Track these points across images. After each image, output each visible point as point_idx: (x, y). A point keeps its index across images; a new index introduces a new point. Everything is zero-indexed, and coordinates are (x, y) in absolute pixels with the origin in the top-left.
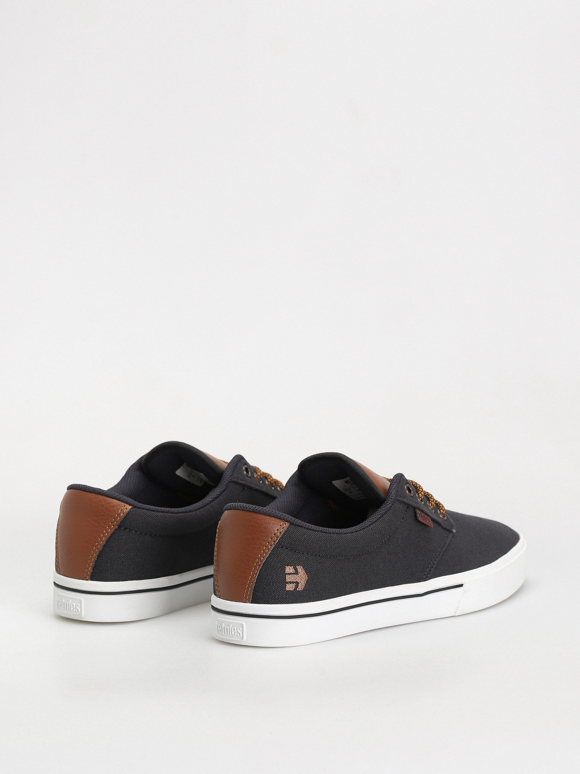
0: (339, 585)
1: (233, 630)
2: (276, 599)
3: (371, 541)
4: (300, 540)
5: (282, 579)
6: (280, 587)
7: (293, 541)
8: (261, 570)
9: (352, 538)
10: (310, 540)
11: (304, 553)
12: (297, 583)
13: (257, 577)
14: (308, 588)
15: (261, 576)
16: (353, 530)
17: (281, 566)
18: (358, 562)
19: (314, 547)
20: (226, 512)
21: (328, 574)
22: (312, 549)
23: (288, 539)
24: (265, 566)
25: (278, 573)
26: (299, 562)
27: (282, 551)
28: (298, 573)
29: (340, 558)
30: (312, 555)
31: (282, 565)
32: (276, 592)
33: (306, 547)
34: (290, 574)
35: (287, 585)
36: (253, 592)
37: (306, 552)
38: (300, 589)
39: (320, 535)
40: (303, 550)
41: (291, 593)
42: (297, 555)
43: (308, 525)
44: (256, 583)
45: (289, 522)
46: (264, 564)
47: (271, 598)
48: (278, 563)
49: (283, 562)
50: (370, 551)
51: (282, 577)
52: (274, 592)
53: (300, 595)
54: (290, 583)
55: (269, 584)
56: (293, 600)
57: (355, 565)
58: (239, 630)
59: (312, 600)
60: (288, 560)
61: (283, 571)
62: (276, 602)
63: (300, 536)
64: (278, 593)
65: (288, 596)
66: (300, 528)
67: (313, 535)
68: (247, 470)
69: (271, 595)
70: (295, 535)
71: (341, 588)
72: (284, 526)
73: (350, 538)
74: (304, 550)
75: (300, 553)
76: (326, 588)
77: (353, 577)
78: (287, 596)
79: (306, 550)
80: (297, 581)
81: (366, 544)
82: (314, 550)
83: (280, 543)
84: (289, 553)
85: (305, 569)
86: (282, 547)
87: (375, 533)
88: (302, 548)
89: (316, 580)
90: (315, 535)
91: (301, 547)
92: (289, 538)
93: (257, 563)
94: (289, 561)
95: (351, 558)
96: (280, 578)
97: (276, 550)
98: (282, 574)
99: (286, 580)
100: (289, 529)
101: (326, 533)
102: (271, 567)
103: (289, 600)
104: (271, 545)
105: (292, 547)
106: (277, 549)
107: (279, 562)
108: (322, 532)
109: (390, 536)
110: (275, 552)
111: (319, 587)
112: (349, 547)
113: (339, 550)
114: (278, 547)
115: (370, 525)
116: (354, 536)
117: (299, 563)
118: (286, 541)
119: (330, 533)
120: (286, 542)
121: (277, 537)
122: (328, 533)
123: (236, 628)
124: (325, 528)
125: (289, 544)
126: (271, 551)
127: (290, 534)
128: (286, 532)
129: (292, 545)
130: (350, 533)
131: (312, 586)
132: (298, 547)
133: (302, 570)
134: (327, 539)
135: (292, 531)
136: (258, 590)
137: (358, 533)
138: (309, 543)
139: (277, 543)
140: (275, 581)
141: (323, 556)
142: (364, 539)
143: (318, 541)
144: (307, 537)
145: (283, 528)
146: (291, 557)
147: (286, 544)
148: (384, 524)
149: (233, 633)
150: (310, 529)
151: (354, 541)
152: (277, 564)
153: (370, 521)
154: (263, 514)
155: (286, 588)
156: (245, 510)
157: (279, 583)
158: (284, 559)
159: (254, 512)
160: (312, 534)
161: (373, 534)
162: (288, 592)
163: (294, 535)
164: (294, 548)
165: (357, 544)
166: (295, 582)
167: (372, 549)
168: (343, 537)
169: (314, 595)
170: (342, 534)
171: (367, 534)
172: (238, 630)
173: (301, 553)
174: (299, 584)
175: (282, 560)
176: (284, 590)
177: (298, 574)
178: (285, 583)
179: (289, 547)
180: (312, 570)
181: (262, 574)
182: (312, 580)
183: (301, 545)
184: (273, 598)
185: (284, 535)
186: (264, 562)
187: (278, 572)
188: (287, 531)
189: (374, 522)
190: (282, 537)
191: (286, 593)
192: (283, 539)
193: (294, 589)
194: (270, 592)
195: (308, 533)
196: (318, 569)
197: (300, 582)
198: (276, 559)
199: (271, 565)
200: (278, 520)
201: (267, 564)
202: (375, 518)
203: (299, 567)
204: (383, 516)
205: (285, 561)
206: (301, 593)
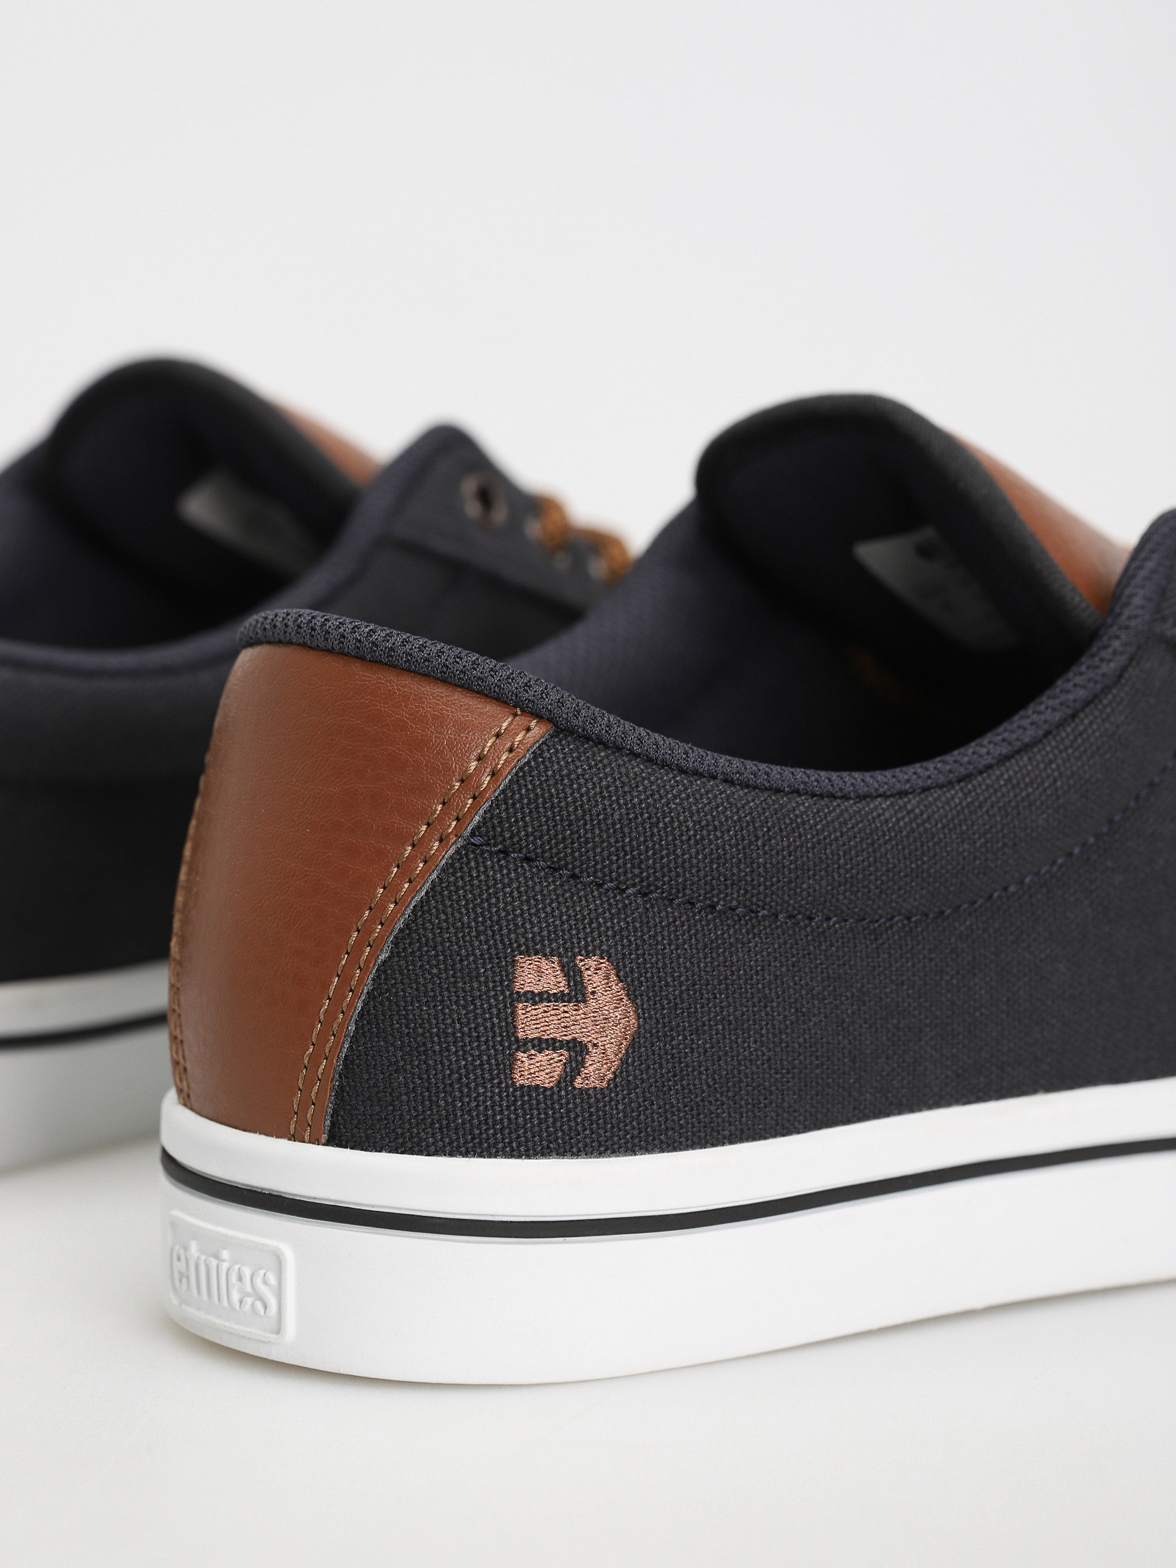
0: (817, 1067)
1: (234, 1278)
2: (456, 1128)
3: (1005, 845)
4: (605, 819)
5: (496, 1021)
6: (482, 1065)
7: (562, 820)
8: (385, 972)
9: (898, 820)
10: (658, 822)
11: (624, 891)
12: (577, 1050)
13: (360, 1005)
14: (635, 1077)
15: (381, 1003)
16: (908, 781)
17: (493, 951)
18: (930, 951)
19: (680, 860)
20: (246, 657)
21: (754, 1006)
22: (670, 871)
23: (537, 808)
24: (404, 949)
25: (472, 988)
26: (596, 934)
27: (501, 871)
28: (584, 995)
29: (829, 928)
30: (671, 901)
31: (500, 946)
32: (461, 1092)
33: (633, 858)
34: (541, 1001)
35: (520, 1055)
36: (341, 1087)
37: (634, 885)
38: (594, 1082)
39: (715, 797)
40: (619, 876)
41: (538, 1103)
42: (586, 896)
43: (656, 744)
44: (355, 1039)
45: (550, 720)
46: (403, 938)
47: (433, 1123)
48: (477, 937)
49: (505, 931)
50: (1000, 897)
51: (495, 1011)
52: (449, 1089)
53: (591, 1115)
54: (541, 1044)
55: (424, 1044)
56: (552, 1138)
57: (913, 966)
58: (265, 1283)
59: (662, 1142)
60: (531, 923)
61: (502, 982)
62: (459, 1147)
63: (603, 798)
64: (469, 1096)
65: (525, 1114)
66: (607, 756)
67: (675, 797)
68: (485, 497)
69: (430, 1109)
70: (579, 789)
71: (828, 1086)
72: (519, 738)
73: (887, 821)
74: (626, 872)
75: (600, 886)
76: (741, 1081)
77: (899, 1029)
78: (517, 1116)
79: (636, 871)
80: (574, 1039)
81: (975, 858)
82: (678, 875)
83: (494, 827)
84: (538, 888)
85: (626, 977)
86: (505, 852)
87: (1030, 805)
88: (612, 863)
89: (685, 1038)
90: (688, 797)
91: (610, 855)
92: (545, 803)
93: (365, 931)
94: (536, 929)
95: (891, 927)
96: (485, 1020)
97: (467, 864)
98: (495, 997)
99: (515, 1027)
100: (546, 755)
101: (755, 788)
102: (437, 956)
103: (527, 1141)
104: (441, 840)
105: (559, 853)
106: (473, 864)
107: (484, 932)
108: (732, 783)
109: (1111, 821)
110: (462, 878)
111: (700, 1073)
112: (877, 870)
113: (824, 882)
114: (482, 853)
115: (1004, 759)
116: (912, 811)
117: (594, 940)
118: (523, 819)
119: (778, 791)
120: (526, 826)
121: (474, 798)
122: (766, 789)
123: (247, 1272)
124: (749, 764)
125: (541, 838)
126: (443, 870)
127: (551, 782)
128: (522, 775)
129: (557, 844)
130: (892, 795)
131: (661, 1067)
132: (591, 854)
133: (607, 977)
134: (753, 821)
135: (561, 770)
136: (366, 1076)
137: (936, 800)
138: (653, 835)
139: (478, 827)
140: (454, 1034)
141: (733, 909)
142: (962, 833)
143: (702, 828)
144: (641, 802)
145: (511, 750)
146: (548, 910)
147: (527, 835)
148: (1079, 758)
149: (236, 1296)
150: (664, 765)
151: (908, 836)
152: (471, 942)
153: (1004, 740)
154: (408, 670)
155: (512, 1069)
156: (317, 649)
157: (479, 1046)
158: (508, 914)
159: (362, 658)
160: (672, 787)
161: (1017, 807)
162: (522, 1096)
163: (568, 791)
164: (569, 859)
165: (923, 854)
166: (568, 1042)
167: (1012, 889)
168: (846, 816)
169: (673, 1114)
170: (846, 797)
171: (980, 806)
172: (259, 1282)
173: (607, 890)
174: (588, 1053)
175: (498, 922)
176: (500, 1083)
177: (585, 1001)
178: (509, 1048)
179: (544, 852)
180: (667, 985)
181: (387, 990)
182: (665, 1035)
183: (610, 845)
184: (439, 1121)
185: (516, 787)
186: (401, 930)
187: (475, 985)
188: (531, 770)
189: (1026, 747)
190: (505, 799)
191: (515, 1101)
192: (507, 809)
193: (559, 1082)
194: (428, 1089)
195: (652, 783)
196: (700, 977)
197: (595, 1045)
198: (468, 914)
199: (440, 948)
200: (490, 708)
201: (419, 941)
202: (1032, 724)
203: (592, 962)
204: (1074, 716)
205: (516, 925)
206: (597, 1101)
